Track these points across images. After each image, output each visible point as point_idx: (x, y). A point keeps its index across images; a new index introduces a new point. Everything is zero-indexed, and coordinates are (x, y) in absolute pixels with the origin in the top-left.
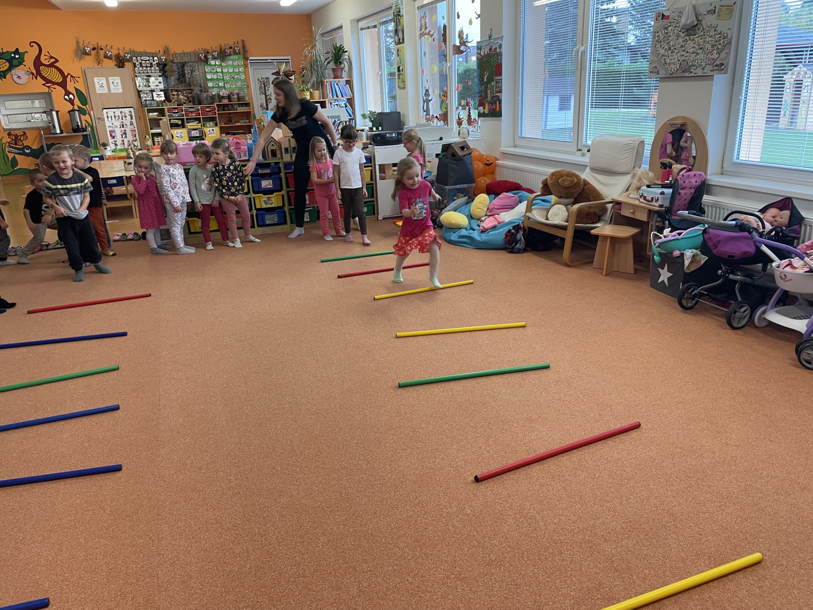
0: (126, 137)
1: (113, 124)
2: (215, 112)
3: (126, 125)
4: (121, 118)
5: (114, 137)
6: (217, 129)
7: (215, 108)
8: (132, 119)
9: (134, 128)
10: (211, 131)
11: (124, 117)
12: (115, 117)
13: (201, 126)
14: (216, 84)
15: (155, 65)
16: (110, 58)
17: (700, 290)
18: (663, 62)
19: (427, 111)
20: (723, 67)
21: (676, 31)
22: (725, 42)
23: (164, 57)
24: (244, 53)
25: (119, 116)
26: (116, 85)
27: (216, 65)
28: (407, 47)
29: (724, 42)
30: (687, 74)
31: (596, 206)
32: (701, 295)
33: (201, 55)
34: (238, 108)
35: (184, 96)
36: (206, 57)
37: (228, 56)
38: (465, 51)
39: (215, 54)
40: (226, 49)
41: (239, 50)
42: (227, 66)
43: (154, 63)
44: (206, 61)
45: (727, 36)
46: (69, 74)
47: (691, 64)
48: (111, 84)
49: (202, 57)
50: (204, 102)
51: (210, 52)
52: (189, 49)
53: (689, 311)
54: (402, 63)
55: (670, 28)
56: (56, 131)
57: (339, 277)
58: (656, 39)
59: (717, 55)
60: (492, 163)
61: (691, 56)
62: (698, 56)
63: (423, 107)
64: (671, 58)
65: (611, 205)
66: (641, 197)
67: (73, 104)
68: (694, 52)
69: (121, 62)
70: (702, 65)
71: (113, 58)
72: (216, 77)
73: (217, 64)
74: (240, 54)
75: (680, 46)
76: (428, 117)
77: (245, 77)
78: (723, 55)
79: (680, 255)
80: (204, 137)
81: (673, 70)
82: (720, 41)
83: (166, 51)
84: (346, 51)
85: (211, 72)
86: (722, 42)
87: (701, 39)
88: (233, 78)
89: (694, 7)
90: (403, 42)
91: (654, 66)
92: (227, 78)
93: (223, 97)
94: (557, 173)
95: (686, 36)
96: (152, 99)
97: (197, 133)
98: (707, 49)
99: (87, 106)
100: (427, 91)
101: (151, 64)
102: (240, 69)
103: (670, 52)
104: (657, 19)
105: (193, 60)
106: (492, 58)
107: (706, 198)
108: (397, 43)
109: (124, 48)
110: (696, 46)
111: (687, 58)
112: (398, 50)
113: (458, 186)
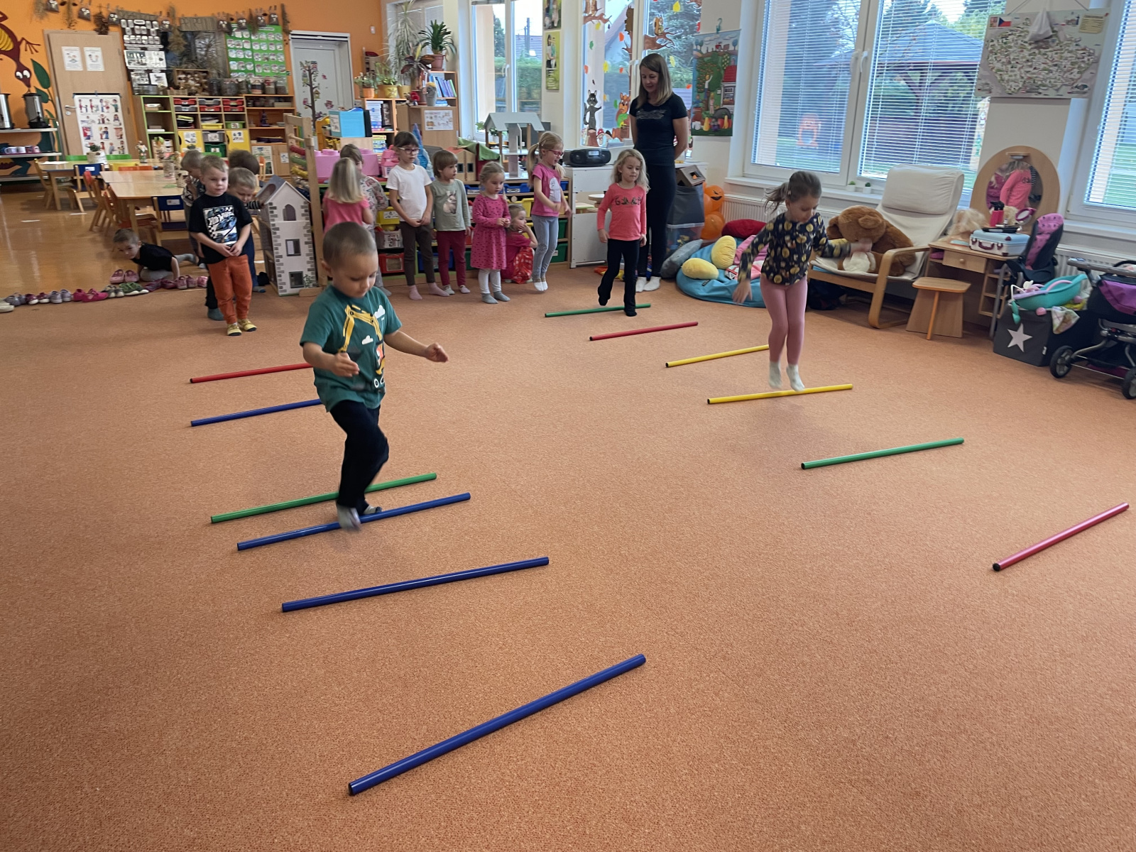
0: (107, 138)
1: (88, 117)
2: (243, 108)
3: (108, 120)
4: (100, 109)
5: (89, 138)
6: (245, 133)
7: (243, 102)
8: (117, 111)
9: (120, 124)
10: (237, 136)
11: (104, 108)
12: (92, 107)
13: (223, 128)
14: (243, 67)
15: (153, 32)
16: (87, 19)
17: (1078, 354)
18: (999, 78)
19: (592, 124)
20: (1086, 89)
21: (1020, 42)
22: (1091, 60)
23: (168, 23)
24: (284, 24)
25: (97, 107)
26: (94, 59)
27: (243, 38)
28: (564, 35)
29: (1089, 60)
30: (1033, 95)
31: (903, 255)
32: (1077, 360)
33: (221, 22)
34: (276, 104)
35: (194, 80)
36: (229, 25)
37: (261, 26)
38: (665, 45)
39: (243, 22)
40: (258, 16)
41: (277, 19)
42: (259, 41)
43: (152, 30)
44: (229, 31)
45: (1093, 54)
46: (23, 39)
47: (1040, 83)
48: (88, 59)
49: (224, 25)
50: (226, 92)
51: (233, 17)
52: (204, 13)
53: (1061, 380)
54: (555, 55)
55: (1010, 37)
56: (4, 124)
57: (591, 339)
58: (990, 49)
59: (1078, 76)
60: (721, 197)
61: (1040, 74)
62: (1051, 74)
63: (585, 118)
64: (1010, 73)
65: (922, 253)
66: (974, 243)
67: (29, 86)
68: (1044, 69)
69: (103, 25)
70: (1056, 85)
71: (92, 18)
72: (242, 57)
73: (245, 37)
74: (278, 25)
75: (1024, 60)
76: (592, 131)
77: (285, 58)
78: (1087, 75)
79: (1045, 313)
80: (226, 143)
81: (1012, 89)
82: (1083, 58)
83: (171, 14)
84: (449, 33)
85: (235, 49)
86: (1086, 59)
87: (1056, 53)
88: (267, 59)
89: (1048, 15)
90: (559, 26)
91: (984, 82)
92: (258, 59)
93: (254, 87)
94: (856, 211)
95: (1035, 48)
96: (147, 83)
97: (216, 137)
98: (1065, 67)
99: (50, 89)
100: (593, 95)
101: (148, 30)
102: (278, 47)
103: (1009, 66)
104: (991, 25)
105: (211, 29)
106: (720, 58)
107: (1060, 247)
108: (547, 27)
109: (108, 5)
110: (1048, 61)
111: (1035, 76)
112: (549, 37)
113: (685, 226)
